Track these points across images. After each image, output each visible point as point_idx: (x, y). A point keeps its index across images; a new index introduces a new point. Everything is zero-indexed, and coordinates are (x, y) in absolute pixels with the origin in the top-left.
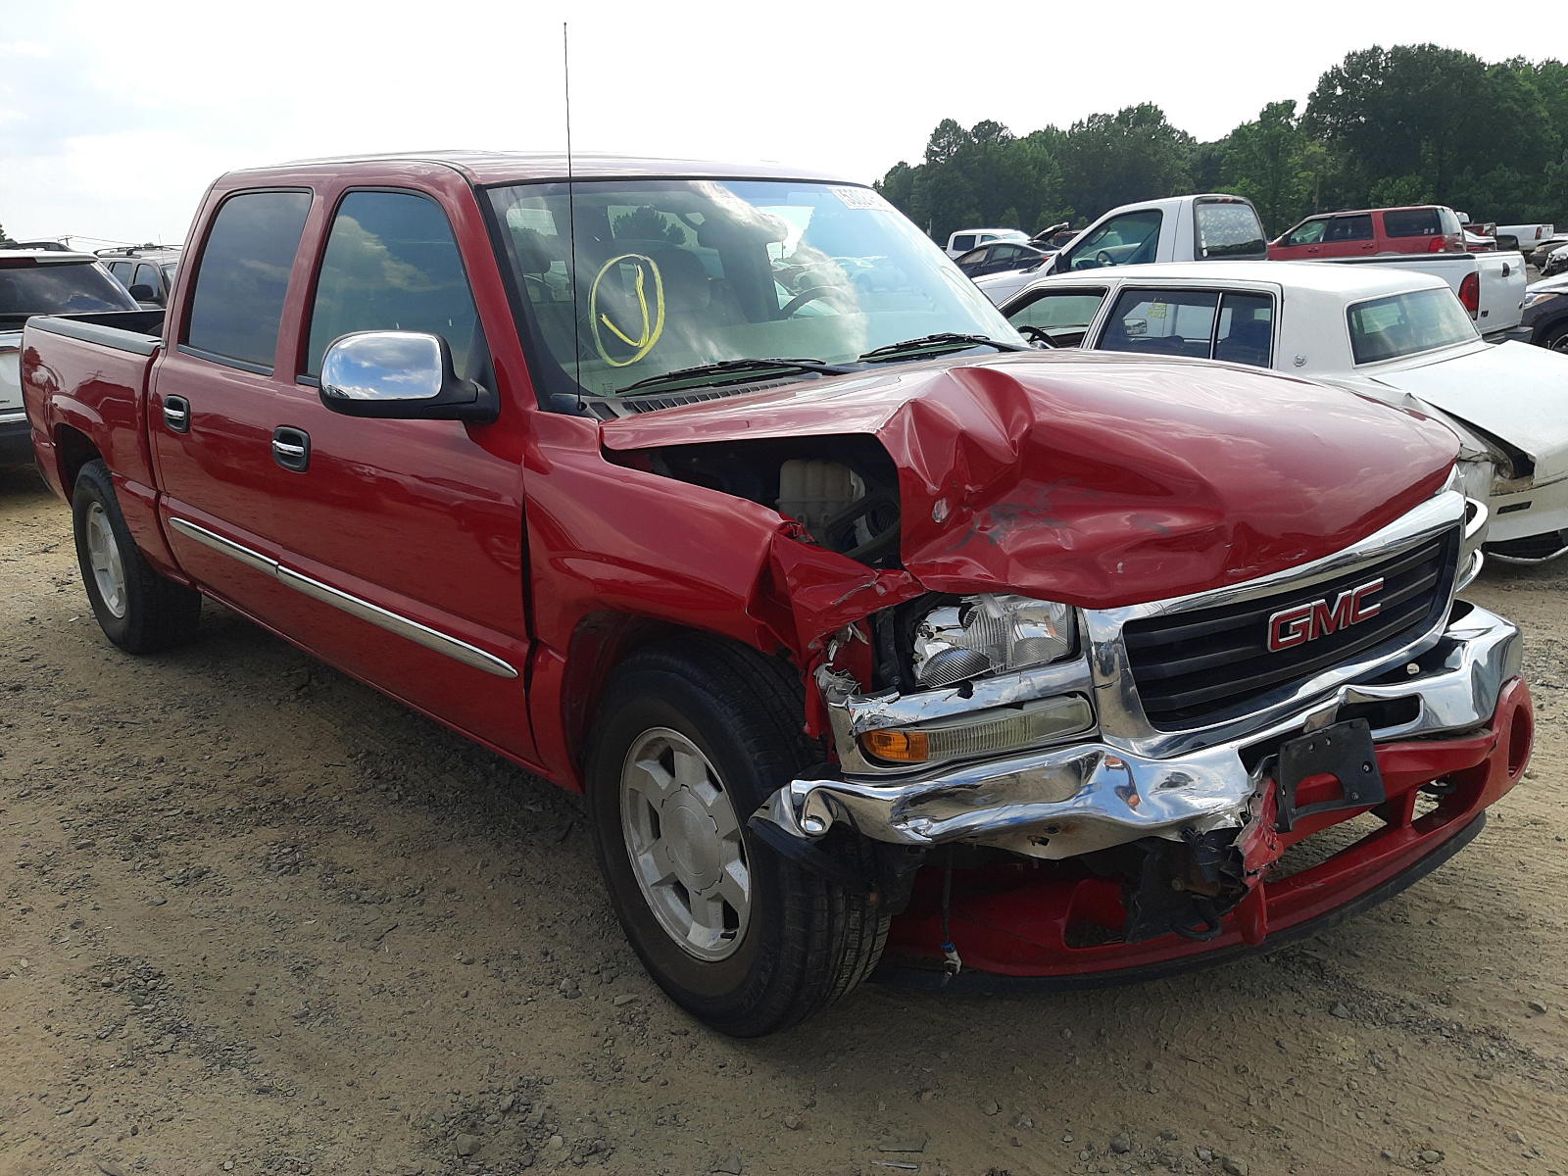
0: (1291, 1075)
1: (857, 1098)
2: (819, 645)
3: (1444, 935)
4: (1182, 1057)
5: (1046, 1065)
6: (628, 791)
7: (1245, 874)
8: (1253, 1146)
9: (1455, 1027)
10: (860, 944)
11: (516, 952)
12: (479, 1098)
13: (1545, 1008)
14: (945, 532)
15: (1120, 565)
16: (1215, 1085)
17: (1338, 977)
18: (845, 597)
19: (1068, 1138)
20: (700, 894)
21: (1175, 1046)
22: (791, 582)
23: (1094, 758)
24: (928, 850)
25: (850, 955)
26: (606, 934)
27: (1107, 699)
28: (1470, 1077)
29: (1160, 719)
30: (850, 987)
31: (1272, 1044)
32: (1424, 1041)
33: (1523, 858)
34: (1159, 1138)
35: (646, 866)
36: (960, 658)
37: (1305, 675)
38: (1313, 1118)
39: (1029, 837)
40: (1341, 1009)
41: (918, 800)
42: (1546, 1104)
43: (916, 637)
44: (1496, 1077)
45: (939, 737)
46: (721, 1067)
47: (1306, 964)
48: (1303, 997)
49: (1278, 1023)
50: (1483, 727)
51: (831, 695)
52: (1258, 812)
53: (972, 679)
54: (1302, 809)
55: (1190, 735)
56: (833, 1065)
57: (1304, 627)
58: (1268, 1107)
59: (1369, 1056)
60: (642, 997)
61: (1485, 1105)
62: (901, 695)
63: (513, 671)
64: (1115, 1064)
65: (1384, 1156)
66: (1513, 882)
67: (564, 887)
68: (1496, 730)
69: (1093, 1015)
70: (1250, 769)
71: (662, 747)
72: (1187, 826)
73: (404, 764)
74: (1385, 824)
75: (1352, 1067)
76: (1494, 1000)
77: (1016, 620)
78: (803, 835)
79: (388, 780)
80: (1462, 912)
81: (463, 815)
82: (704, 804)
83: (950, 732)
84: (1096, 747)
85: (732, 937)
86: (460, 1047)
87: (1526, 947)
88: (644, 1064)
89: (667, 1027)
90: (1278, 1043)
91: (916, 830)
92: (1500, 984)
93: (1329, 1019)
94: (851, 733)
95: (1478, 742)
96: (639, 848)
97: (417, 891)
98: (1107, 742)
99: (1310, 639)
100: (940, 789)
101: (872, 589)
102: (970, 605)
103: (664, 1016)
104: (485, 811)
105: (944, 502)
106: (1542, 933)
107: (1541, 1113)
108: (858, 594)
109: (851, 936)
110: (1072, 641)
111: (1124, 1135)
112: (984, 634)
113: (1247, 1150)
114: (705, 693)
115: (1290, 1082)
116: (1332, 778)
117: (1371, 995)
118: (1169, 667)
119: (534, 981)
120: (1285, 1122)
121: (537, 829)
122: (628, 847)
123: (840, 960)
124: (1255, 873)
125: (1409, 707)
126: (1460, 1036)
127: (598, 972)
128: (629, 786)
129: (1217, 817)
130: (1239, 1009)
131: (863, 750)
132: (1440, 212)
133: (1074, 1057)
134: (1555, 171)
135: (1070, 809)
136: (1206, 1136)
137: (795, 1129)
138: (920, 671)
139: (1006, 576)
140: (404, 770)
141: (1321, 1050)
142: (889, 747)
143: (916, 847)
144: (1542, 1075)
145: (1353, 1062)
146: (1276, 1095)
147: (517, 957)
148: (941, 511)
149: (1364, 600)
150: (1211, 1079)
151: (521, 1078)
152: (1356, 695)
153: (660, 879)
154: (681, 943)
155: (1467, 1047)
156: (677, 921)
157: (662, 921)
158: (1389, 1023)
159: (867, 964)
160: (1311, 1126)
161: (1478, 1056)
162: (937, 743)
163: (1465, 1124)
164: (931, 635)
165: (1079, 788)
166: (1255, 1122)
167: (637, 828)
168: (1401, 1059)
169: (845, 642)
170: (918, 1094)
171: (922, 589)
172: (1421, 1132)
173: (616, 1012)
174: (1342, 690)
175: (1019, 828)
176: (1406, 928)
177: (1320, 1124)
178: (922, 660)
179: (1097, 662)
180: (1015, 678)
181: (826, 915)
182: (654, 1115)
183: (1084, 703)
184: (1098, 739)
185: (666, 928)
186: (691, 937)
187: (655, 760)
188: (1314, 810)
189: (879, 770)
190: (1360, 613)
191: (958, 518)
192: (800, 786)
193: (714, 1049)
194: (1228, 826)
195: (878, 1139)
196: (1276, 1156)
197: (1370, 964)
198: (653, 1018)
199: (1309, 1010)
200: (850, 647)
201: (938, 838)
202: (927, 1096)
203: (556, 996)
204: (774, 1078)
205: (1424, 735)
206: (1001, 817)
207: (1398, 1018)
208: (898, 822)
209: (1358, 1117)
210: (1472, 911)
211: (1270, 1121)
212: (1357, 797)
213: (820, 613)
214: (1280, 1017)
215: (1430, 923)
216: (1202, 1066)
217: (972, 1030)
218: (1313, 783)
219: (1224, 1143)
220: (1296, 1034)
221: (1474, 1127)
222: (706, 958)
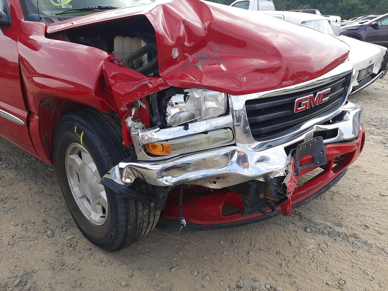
0: (295, 254)
1: (148, 272)
2: (126, 109)
3: (336, 203)
4: (259, 249)
5: (215, 255)
6: (68, 166)
7: (287, 193)
8: (284, 282)
9: (344, 234)
10: (149, 220)
11: (34, 221)
12: (7, 280)
13: (369, 226)
14: (177, 63)
15: (245, 78)
16: (270, 259)
17: (306, 218)
18: (135, 88)
19: (222, 284)
20: (93, 202)
21: (257, 245)
22: (112, 82)
23: (233, 152)
24: (172, 188)
25: (145, 225)
26: (68, 213)
27: (238, 130)
28: (350, 252)
29: (257, 136)
30: (147, 233)
31: (288, 243)
32: (335, 240)
33: (356, 178)
34: (253, 281)
35: (76, 191)
36: (185, 115)
37: (303, 122)
38: (303, 270)
39: (209, 181)
40: (308, 230)
41: (167, 170)
42: (374, 260)
43: (167, 107)
44: (358, 251)
45: (175, 145)
46: (101, 262)
47: (296, 214)
48: (296, 226)
49: (289, 235)
50: (355, 139)
51: (132, 129)
52: (291, 170)
53: (189, 123)
54: (302, 167)
55: (267, 143)
56: (141, 259)
57: (306, 104)
58: (288, 267)
59: (319, 246)
60: (77, 236)
61: (356, 262)
62: (160, 129)
63: (23, 122)
64: (237, 253)
65: (327, 284)
66: (354, 185)
67: (56, 197)
68: (359, 139)
69: (230, 235)
70: (288, 154)
71: (78, 150)
72: (266, 176)
73: (10, 155)
74: (324, 170)
75: (314, 250)
76: (354, 224)
77: (205, 99)
78: (123, 184)
79: (4, 161)
80: (340, 195)
81: (26, 172)
82: (92, 171)
83: (179, 143)
84: (234, 148)
85: (104, 217)
86: (5, 259)
87: (361, 206)
88: (73, 262)
89: (84, 247)
90: (289, 243)
91: (166, 181)
92: (356, 219)
93: (305, 233)
94: (140, 144)
95: (353, 144)
96: (74, 185)
97: (5, 199)
98: (238, 146)
99: (307, 108)
100: (175, 165)
101: (146, 85)
102: (188, 93)
103: (84, 243)
104: (34, 171)
105: (177, 49)
106: (364, 201)
107: (373, 263)
108: (140, 86)
109: (145, 218)
110: (226, 108)
111: (241, 281)
112: (193, 105)
113: (282, 284)
114: (87, 129)
115: (294, 257)
116: (311, 156)
117: (317, 224)
118: (261, 118)
119: (38, 232)
120: (294, 273)
121: (51, 176)
122: (70, 185)
123: (141, 227)
124: (290, 193)
125: (334, 132)
126: (346, 237)
127: (62, 227)
128: (68, 164)
129: (277, 173)
130: (277, 230)
131: (145, 150)
132: (316, 11)
133: (224, 251)
134: (341, 5)
135: (224, 171)
136: (268, 279)
137: (125, 287)
138: (169, 119)
139: (201, 81)
140: (10, 157)
141: (303, 245)
142: (156, 150)
143: (167, 187)
144: (371, 250)
145: (313, 248)
146: (290, 262)
147: (34, 223)
148: (176, 54)
149: (325, 95)
150: (269, 257)
151: (25, 271)
152: (319, 128)
153: (81, 196)
154: (88, 218)
155: (348, 241)
156: (88, 211)
157: (82, 211)
158: (323, 234)
159: (152, 226)
160: (303, 273)
161: (352, 244)
162: (175, 147)
163: (351, 269)
164: (172, 106)
165: (228, 163)
166: (284, 273)
167: (73, 178)
168: (329, 247)
169: (138, 108)
170: (171, 269)
171: (167, 85)
172: (338, 274)
173: (66, 242)
174: (315, 126)
175: (206, 178)
176: (325, 201)
177: (305, 273)
178: (169, 115)
179: (235, 118)
180: (205, 122)
181: (135, 212)
182: (73, 284)
183: (230, 131)
184: (235, 145)
185: (84, 213)
186: (91, 217)
187: (77, 154)
188: (305, 167)
189: (152, 159)
190: (323, 100)
191: (183, 57)
192: (122, 165)
193: (100, 255)
194: (281, 176)
195: (155, 289)
196: (292, 285)
197: (315, 213)
198: (79, 244)
199: (298, 230)
200: (140, 110)
201: (175, 183)
202: (174, 270)
203: (45, 237)
204: (120, 265)
205: (338, 142)
206: (199, 175)
207: (326, 232)
208: (159, 178)
209: (317, 269)
210: (344, 195)
211: (289, 272)
212: (318, 162)
213: (124, 95)
214: (289, 233)
215: (332, 199)
216: (266, 252)
217: (190, 243)
218: (305, 158)
219: (274, 281)
220: (295, 239)
221: (354, 270)
222: (96, 224)
